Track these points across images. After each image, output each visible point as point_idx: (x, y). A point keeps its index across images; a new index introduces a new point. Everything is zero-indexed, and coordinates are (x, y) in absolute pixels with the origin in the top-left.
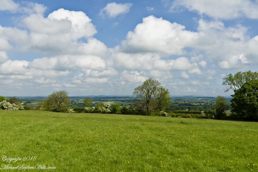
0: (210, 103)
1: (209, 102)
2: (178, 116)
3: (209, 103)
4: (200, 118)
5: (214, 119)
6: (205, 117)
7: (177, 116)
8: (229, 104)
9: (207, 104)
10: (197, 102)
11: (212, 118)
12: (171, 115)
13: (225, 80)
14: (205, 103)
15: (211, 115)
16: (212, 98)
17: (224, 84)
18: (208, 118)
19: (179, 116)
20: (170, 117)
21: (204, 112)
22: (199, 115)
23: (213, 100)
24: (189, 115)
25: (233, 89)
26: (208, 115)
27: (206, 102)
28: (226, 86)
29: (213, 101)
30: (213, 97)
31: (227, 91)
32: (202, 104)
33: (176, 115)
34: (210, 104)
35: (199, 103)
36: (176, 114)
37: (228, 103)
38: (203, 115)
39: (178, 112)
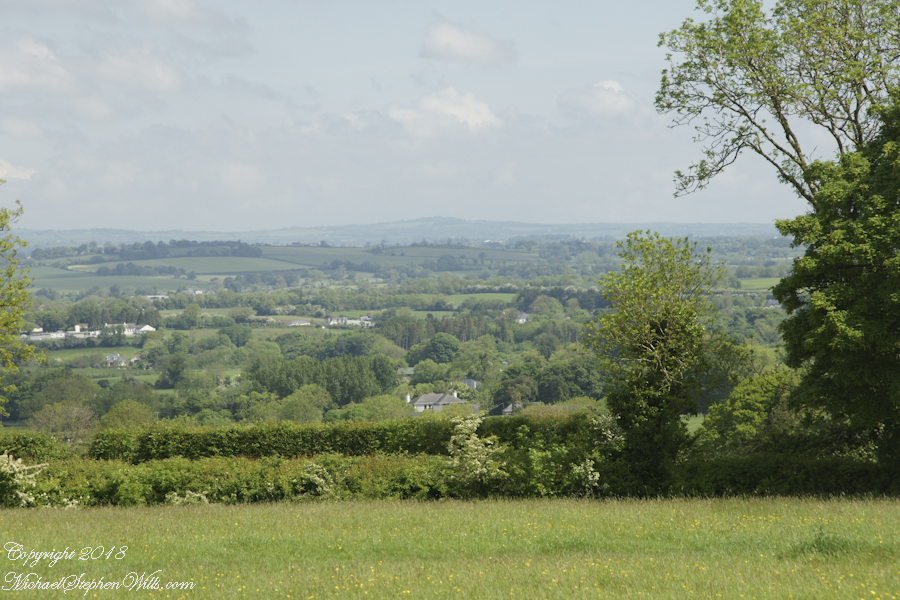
0: (222, 314)
1: (209, 304)
2: (170, 488)
3: (208, 314)
4: (434, 494)
5: (599, 494)
6: (497, 481)
7: (158, 494)
8: (438, 315)
9: (188, 323)
10: (60, 308)
11: (576, 489)
12: (81, 483)
13: (681, 58)
14: (165, 314)
15: (557, 458)
16: (239, 249)
17: (670, 96)
18: (530, 493)
19: (183, 486)
20: (73, 505)
21: (481, 432)
22: (419, 467)
23: (250, 278)
24: (308, 467)
25: (767, 148)
26: (528, 462)
27: (167, 306)
28: (699, 120)
29: (245, 292)
30: (250, 240)
31: (704, 174)
32: (128, 332)
33: (145, 481)
34: (217, 324)
35: (89, 319)
36: (142, 469)
37: (428, 299)
38: (481, 457)
39: (144, 441)
